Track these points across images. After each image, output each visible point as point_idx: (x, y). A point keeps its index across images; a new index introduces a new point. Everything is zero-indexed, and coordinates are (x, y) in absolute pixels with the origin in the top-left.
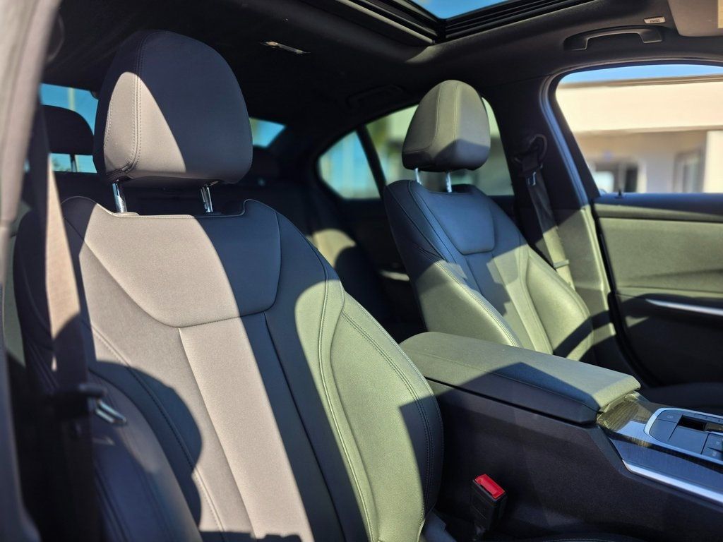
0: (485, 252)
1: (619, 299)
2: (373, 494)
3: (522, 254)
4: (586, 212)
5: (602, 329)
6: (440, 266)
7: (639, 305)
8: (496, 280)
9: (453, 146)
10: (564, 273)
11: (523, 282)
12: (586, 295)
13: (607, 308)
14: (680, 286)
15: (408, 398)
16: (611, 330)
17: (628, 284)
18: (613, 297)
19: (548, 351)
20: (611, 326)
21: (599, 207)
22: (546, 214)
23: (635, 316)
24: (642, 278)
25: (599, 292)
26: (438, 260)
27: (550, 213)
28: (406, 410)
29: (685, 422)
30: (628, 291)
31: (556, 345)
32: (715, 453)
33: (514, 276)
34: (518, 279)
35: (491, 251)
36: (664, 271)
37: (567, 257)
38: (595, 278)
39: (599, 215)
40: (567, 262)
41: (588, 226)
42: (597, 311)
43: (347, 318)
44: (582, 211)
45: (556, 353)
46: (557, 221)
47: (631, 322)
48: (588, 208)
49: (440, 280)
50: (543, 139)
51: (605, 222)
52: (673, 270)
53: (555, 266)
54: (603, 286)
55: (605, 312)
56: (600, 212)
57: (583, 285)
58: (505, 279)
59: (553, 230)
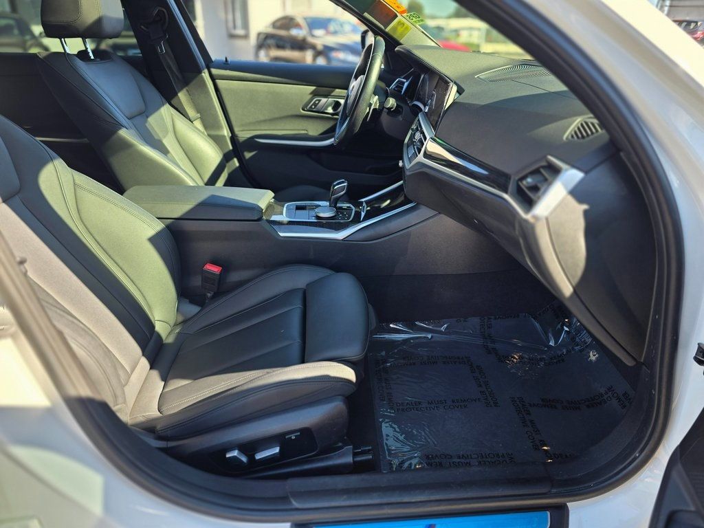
0: (140, 114)
1: (238, 140)
2: (144, 297)
3: (166, 112)
4: (205, 75)
5: (231, 162)
6: (123, 133)
7: (251, 143)
8: (156, 137)
9: (99, 21)
10: (198, 124)
11: (173, 135)
12: (217, 140)
13: (231, 148)
14: (272, 128)
15: (151, 233)
16: (236, 163)
17: (241, 129)
18: (234, 138)
19: (201, 184)
20: (235, 160)
21: (214, 71)
22: (178, 79)
23: (250, 151)
24: (250, 124)
25: (224, 136)
26: (120, 129)
27: (179, 76)
28: (152, 240)
29: (298, 208)
30: (243, 135)
31: (206, 179)
32: (313, 218)
33: (167, 132)
34: (169, 133)
35: (144, 112)
36: (262, 118)
37: (198, 111)
38: (220, 127)
39: (215, 77)
40: (199, 115)
41: (209, 87)
42: (226, 151)
43: (79, 186)
44: (203, 74)
45: (207, 184)
46: (186, 83)
47: (248, 155)
48: (206, 71)
49: (126, 145)
50: (163, 12)
51: (220, 82)
52: (267, 118)
53: (192, 120)
54: (226, 132)
55: (230, 151)
56: (216, 75)
57: (213, 133)
58: (161, 135)
59: (185, 90)
